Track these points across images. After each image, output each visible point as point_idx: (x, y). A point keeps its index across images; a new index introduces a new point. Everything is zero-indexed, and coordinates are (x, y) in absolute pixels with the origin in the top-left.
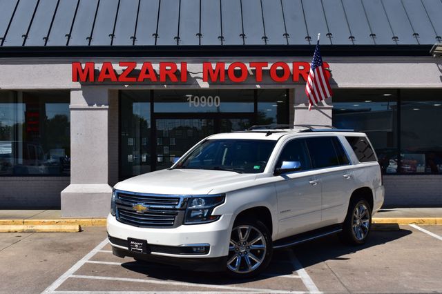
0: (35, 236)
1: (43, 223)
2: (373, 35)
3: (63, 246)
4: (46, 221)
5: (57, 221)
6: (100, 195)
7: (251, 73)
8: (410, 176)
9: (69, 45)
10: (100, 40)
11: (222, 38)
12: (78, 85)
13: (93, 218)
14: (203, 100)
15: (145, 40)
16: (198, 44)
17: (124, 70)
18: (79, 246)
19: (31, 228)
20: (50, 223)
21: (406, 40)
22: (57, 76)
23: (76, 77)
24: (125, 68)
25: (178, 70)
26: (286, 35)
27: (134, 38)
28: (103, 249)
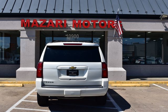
0: (4, 88)
1: (8, 83)
2: (138, 11)
3: (14, 93)
4: (10, 82)
5: (15, 82)
6: (32, 72)
7: (91, 25)
8: (150, 65)
9: (20, 12)
10: (33, 11)
11: (80, 11)
12: (23, 28)
13: (29, 81)
14: (72, 36)
15: (50, 11)
16: (71, 13)
17: (41, 23)
18: (21, 93)
19: (3, 85)
20: (11, 83)
21: (150, 13)
22: (15, 25)
23: (23, 25)
24: (42, 22)
25: (63, 23)
26: (105, 10)
27: (46, 10)
28: (31, 94)
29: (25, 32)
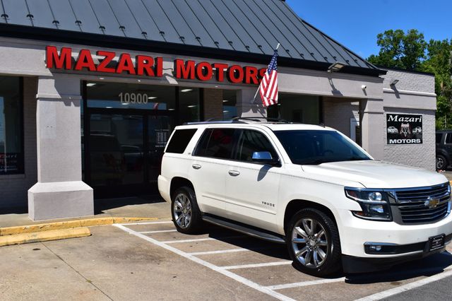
5: (41, 225)
12: (47, 72)
14: (133, 97)
17: (101, 60)
22: (22, 61)
29: (53, 81)
